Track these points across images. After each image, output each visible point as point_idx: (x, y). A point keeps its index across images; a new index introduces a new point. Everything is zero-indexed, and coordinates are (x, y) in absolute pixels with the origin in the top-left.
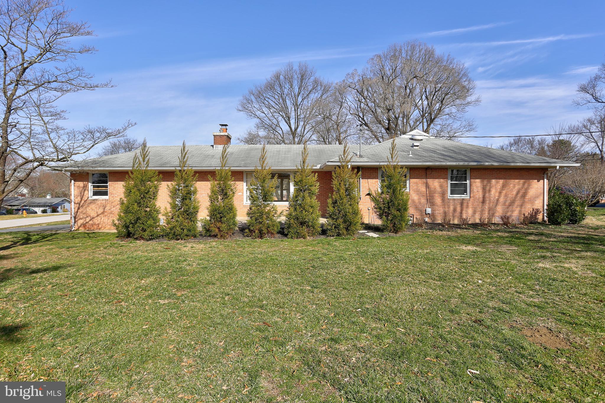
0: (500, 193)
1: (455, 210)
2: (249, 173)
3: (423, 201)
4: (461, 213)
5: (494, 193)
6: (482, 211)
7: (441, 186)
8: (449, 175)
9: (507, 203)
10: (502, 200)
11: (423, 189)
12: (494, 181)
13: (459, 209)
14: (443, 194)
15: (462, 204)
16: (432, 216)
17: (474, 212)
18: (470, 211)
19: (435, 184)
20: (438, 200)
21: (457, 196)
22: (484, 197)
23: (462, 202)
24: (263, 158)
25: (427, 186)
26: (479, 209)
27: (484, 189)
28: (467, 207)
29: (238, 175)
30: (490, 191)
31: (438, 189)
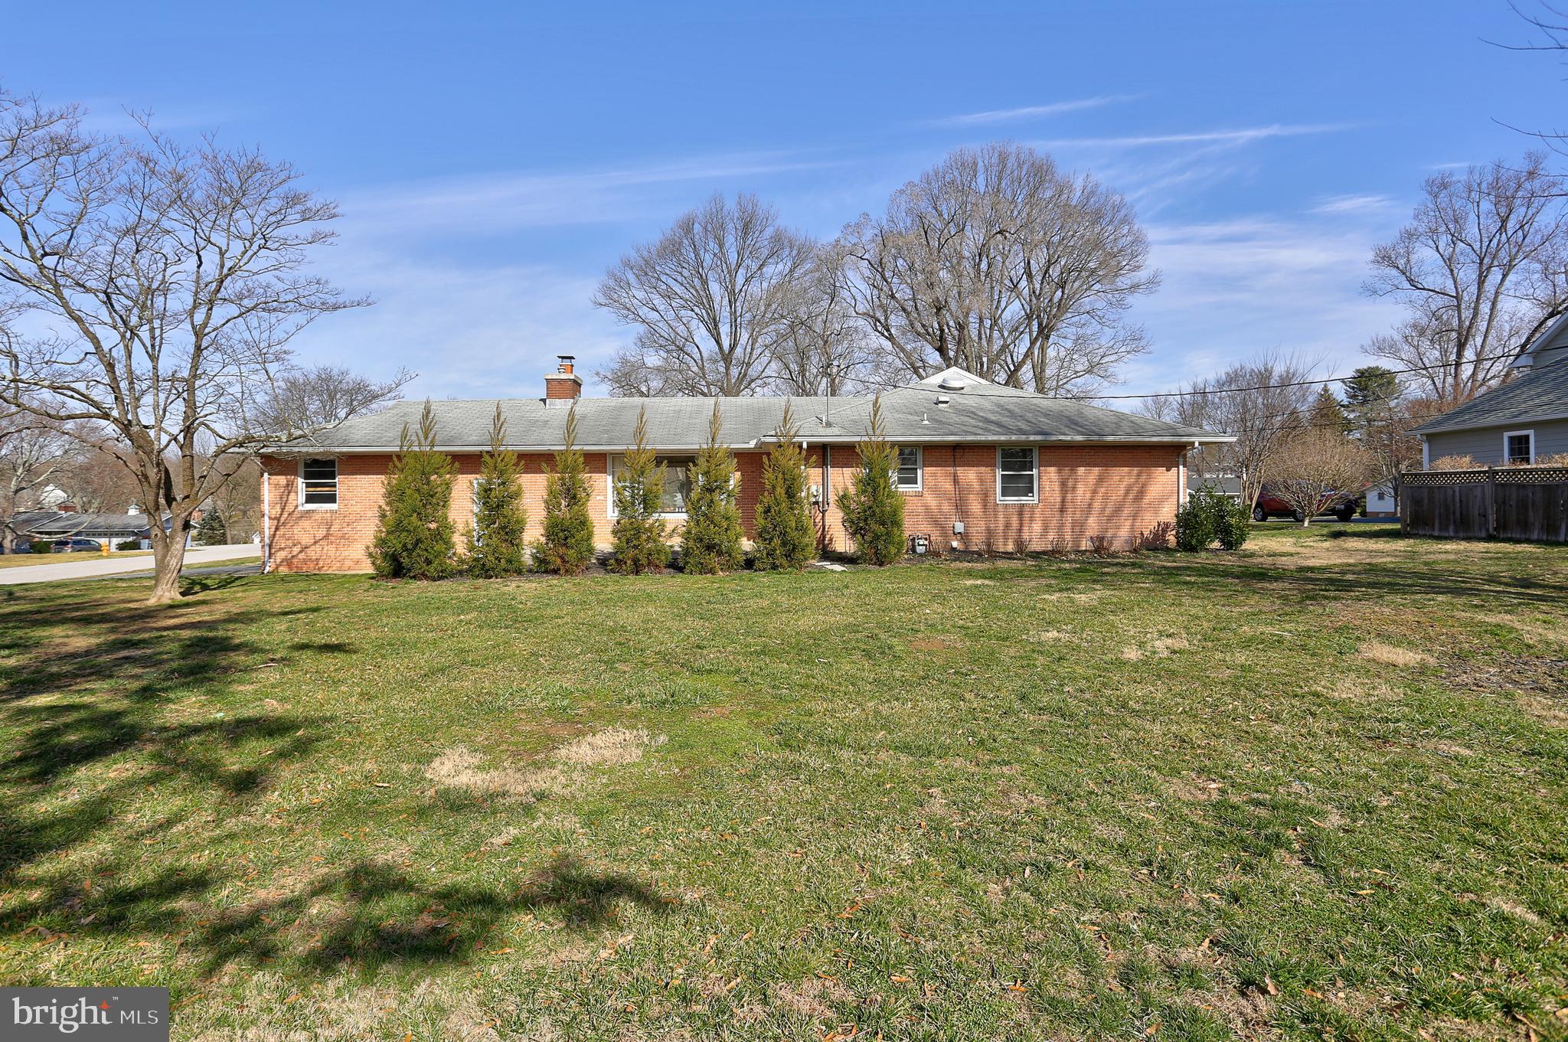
0: (1094, 492)
1: (1007, 526)
2: (618, 457)
3: (946, 507)
4: (1020, 530)
5: (1082, 493)
6: (1061, 526)
7: (981, 481)
8: (999, 460)
9: (1108, 511)
10: (1097, 505)
11: (948, 486)
12: (1081, 470)
13: (1015, 522)
14: (985, 497)
15: (1021, 514)
16: (964, 537)
17: (1046, 529)
18: (1037, 527)
19: (970, 475)
20: (975, 507)
21: (1011, 500)
22: (1063, 501)
23: (1021, 510)
24: (640, 433)
25: (956, 481)
26: (1054, 523)
27: (1063, 484)
28: (1032, 519)
29: (597, 461)
30: (1074, 488)
31: (976, 485)
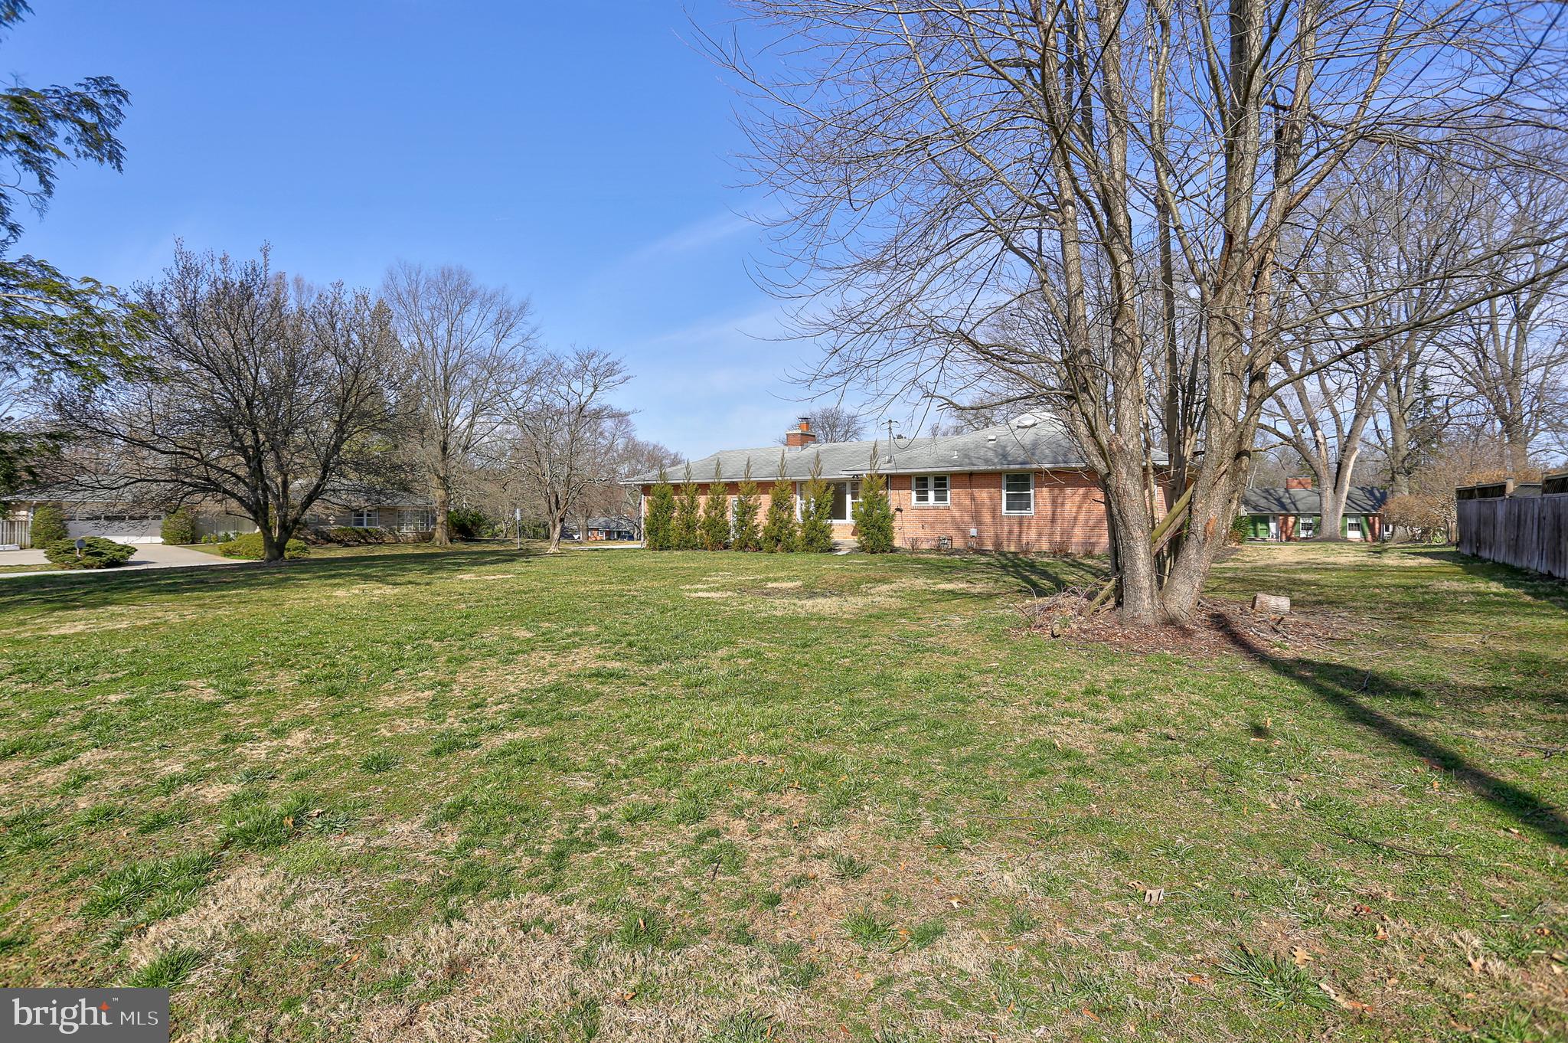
0: (1080, 507)
1: (1010, 532)
2: (772, 484)
3: (967, 518)
4: (1020, 536)
5: (1069, 508)
6: (1052, 535)
7: (991, 499)
8: (1004, 483)
9: (1091, 523)
10: (1082, 518)
11: (968, 502)
12: (1069, 491)
13: (1016, 531)
14: (995, 510)
15: (1020, 523)
16: (979, 538)
17: (1040, 536)
18: (1033, 534)
19: (983, 495)
20: (987, 518)
21: (1015, 513)
22: (1054, 514)
23: (1021, 521)
25: (973, 499)
26: (1046, 531)
27: (1054, 501)
28: (1029, 528)
30: (1063, 504)
31: (987, 502)
